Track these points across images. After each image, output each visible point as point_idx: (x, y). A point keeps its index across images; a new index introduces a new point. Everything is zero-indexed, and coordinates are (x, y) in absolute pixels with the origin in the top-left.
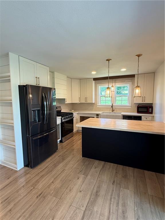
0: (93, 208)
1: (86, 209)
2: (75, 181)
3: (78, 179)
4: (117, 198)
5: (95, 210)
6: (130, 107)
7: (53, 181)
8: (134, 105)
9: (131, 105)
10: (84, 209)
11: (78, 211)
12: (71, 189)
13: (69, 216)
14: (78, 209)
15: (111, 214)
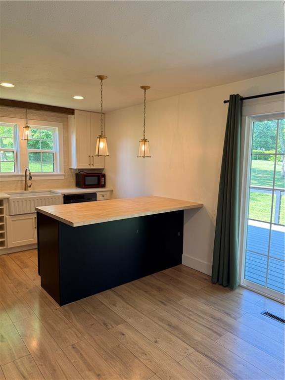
0: (195, 340)
1: (193, 348)
2: (124, 340)
3: (123, 335)
4: (191, 313)
5: (200, 339)
6: (62, 178)
7: (95, 373)
8: (70, 173)
9: (63, 173)
10: (191, 350)
11: (193, 358)
12: (143, 352)
13: (198, 370)
14: (190, 357)
15: (211, 328)
